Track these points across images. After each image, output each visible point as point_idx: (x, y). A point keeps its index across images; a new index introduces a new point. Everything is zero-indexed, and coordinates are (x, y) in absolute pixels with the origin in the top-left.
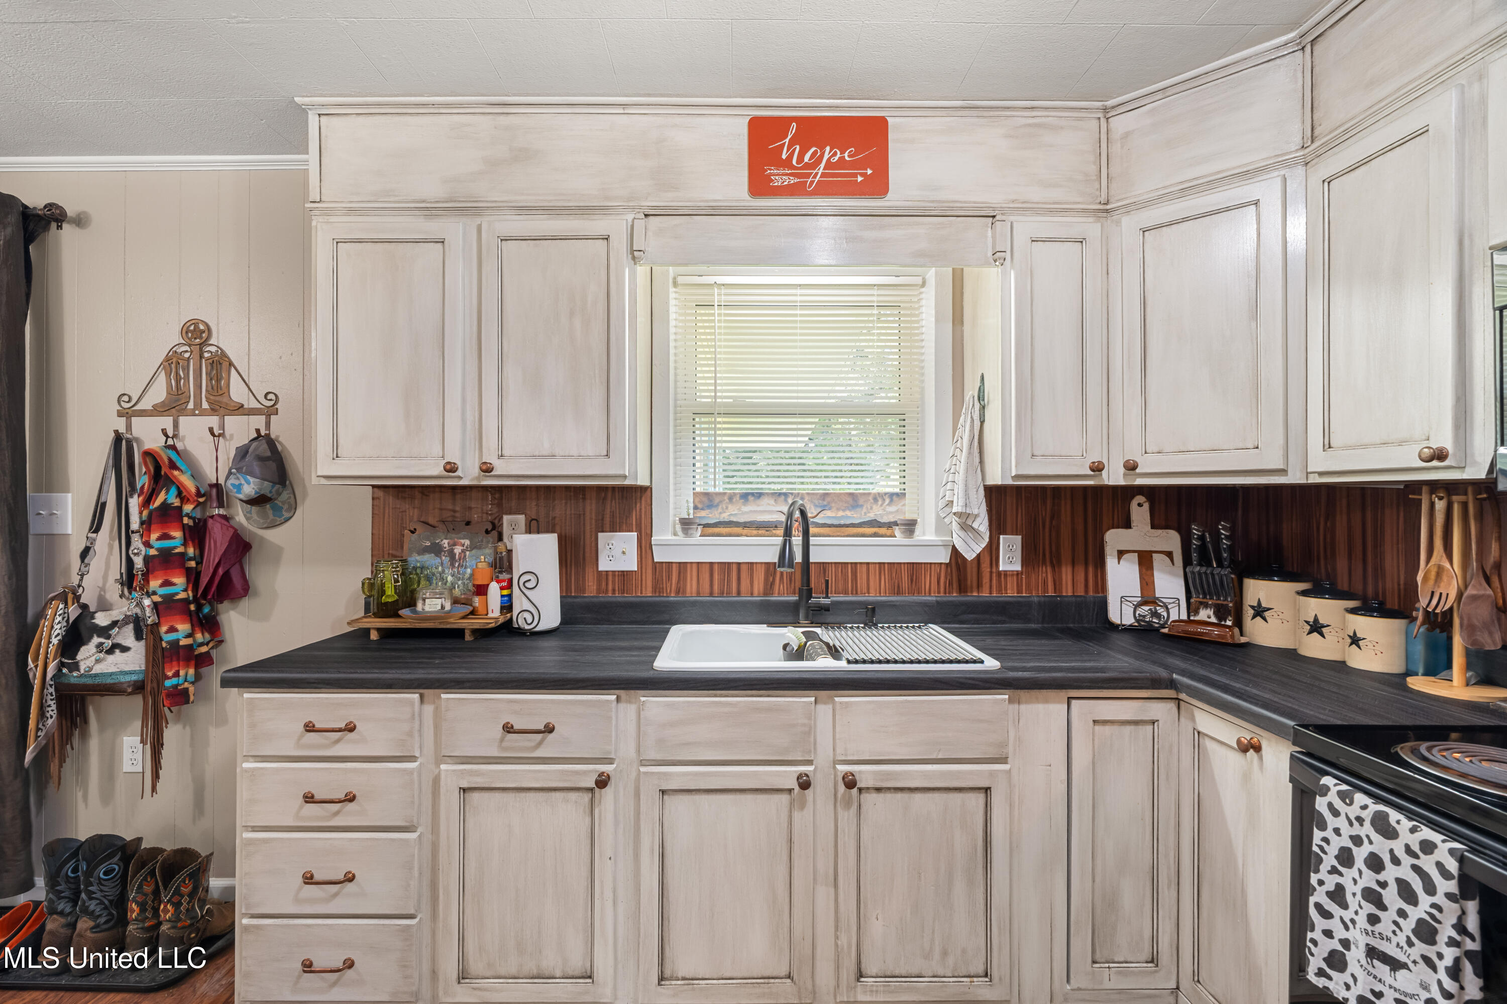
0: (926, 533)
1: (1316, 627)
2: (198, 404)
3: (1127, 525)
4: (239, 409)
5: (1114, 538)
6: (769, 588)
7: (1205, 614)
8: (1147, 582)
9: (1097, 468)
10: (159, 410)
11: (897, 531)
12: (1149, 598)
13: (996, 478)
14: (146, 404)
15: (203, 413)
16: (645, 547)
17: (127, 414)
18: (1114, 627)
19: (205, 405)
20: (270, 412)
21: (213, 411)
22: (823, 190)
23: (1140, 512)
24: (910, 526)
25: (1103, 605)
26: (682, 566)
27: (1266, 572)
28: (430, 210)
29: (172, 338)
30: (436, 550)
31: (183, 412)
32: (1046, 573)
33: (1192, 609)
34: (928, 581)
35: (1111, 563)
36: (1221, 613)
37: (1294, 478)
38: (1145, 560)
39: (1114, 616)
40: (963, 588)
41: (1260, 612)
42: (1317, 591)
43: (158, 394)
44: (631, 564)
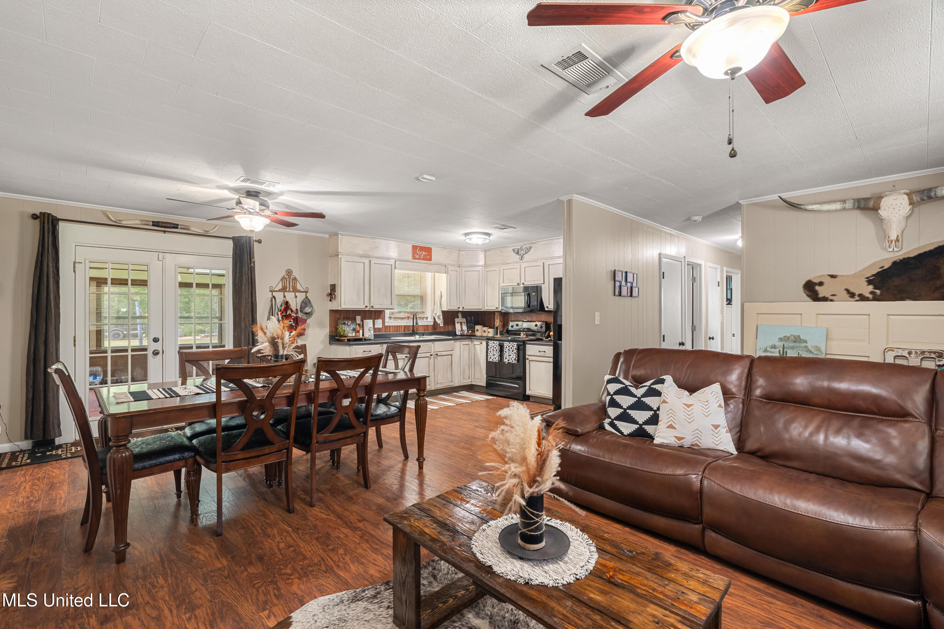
0: (429, 320)
1: (485, 331)
2: (289, 289)
3: (458, 317)
4: (300, 291)
5: (456, 320)
6: (404, 331)
7: (470, 332)
8: (462, 327)
9: (459, 308)
10: (279, 291)
11: (425, 319)
12: (462, 330)
13: (445, 309)
14: (277, 289)
15: (291, 292)
16: (384, 322)
17: (272, 291)
18: (457, 335)
19: (291, 290)
20: (306, 292)
21: (293, 291)
22: (423, 259)
23: (460, 315)
24: (427, 318)
25: (455, 332)
26: (390, 326)
27: (478, 325)
28: (361, 256)
29: (284, 273)
30: (344, 324)
31: (286, 291)
32: (447, 326)
33: (468, 331)
34: (430, 328)
35: (456, 324)
36: (472, 331)
37: (483, 310)
38: (461, 323)
39: (457, 333)
40: (435, 330)
41: (477, 330)
42: (484, 326)
43: (280, 287)
44: (381, 326)
